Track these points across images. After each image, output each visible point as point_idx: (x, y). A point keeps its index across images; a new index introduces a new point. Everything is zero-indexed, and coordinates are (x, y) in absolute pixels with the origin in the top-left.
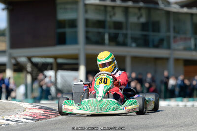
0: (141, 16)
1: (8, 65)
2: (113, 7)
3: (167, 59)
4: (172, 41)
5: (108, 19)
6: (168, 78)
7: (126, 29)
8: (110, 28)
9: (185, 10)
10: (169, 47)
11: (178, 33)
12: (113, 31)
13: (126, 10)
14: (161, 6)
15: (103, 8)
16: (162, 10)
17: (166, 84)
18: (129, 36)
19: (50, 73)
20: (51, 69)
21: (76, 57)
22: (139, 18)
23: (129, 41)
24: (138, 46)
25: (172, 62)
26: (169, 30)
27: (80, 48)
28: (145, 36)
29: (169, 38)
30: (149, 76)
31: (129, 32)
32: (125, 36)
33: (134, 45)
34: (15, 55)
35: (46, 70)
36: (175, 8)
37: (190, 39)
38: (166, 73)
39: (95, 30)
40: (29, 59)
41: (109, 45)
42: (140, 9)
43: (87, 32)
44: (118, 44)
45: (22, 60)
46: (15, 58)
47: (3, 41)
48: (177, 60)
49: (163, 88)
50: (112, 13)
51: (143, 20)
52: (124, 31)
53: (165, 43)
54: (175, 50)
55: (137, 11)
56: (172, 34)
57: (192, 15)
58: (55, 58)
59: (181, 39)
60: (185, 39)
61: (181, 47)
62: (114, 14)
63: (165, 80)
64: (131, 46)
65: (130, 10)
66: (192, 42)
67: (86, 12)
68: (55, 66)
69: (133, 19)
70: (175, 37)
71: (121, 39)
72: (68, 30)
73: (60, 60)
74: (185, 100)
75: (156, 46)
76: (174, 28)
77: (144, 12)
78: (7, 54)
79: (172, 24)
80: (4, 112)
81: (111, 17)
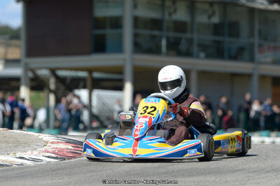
0: (213, 13)
1: (23, 81)
3: (249, 76)
4: (256, 50)
5: (167, 17)
6: (250, 103)
7: (192, 32)
8: (168, 29)
9: (276, 7)
10: (252, 60)
11: (266, 39)
12: (172, 34)
13: (192, 5)
16: (243, 6)
17: (248, 111)
18: (195, 43)
19: (83, 94)
20: (84, 87)
21: (120, 71)
22: (210, 17)
23: (195, 49)
24: (208, 56)
25: (255, 81)
26: (252, 35)
27: (126, 59)
28: (218, 42)
29: (252, 45)
30: (224, 100)
31: (195, 36)
32: (190, 41)
33: (202, 55)
34: (33, 66)
35: (78, 87)
36: (262, 4)
38: (248, 97)
39: (148, 32)
40: (53, 71)
41: (167, 54)
42: (211, 4)
43: (136, 36)
44: (180, 53)
45: (44, 73)
46: (33, 71)
47: (17, 46)
48: (263, 77)
49: (242, 116)
50: (172, 10)
51: (216, 20)
52: (188, 35)
53: (246, 54)
54: (260, 63)
55: (207, 6)
56: (256, 41)
58: (90, 71)
59: (269, 48)
60: (275, 48)
61: (269, 59)
62: (175, 11)
63: (246, 106)
64: (198, 57)
65: (198, 5)
67: (135, 6)
68: (89, 83)
69: (202, 19)
70: (260, 46)
71: (183, 46)
72: (109, 32)
73: (96, 75)
74: (274, 134)
75: (234, 58)
76: (260, 32)
77: (216, 8)
78: (22, 64)
79: (257, 27)
80: (16, 147)
81: (170, 14)
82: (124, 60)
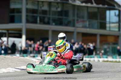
0: (59, 7)
2: (43, 2)
3: (73, 32)
4: (76, 22)
5: (40, 9)
7: (50, 15)
8: (40, 13)
9: (84, 4)
10: (74, 26)
11: (80, 18)
12: (41, 15)
13: (50, 4)
14: (70, 2)
15: (36, 2)
16: (70, 4)
18: (51, 19)
19: (5, 39)
20: (5, 37)
21: (20, 30)
22: (57, 9)
23: (51, 21)
24: (56, 24)
25: (75, 34)
26: (74, 16)
27: (23, 25)
28: (60, 19)
29: (74, 20)
31: (51, 16)
32: (49, 19)
33: (54, 24)
35: (2, 37)
36: (78, 3)
37: (86, 21)
38: (73, 41)
39: (31, 14)
41: (40, 23)
42: (58, 3)
43: (27, 16)
44: (45, 23)
48: (78, 33)
50: (42, 6)
51: (59, 9)
52: (48, 16)
54: (77, 27)
55: (56, 4)
56: (76, 18)
57: (87, 7)
58: (8, 30)
59: (81, 21)
60: (83, 21)
61: (81, 26)
64: (52, 25)
65: (52, 4)
66: (87, 23)
67: (27, 4)
68: (7, 35)
69: (54, 9)
70: (77, 20)
71: (46, 20)
72: (16, 14)
73: (10, 32)
75: (67, 25)
76: (77, 14)
77: (60, 5)
79: (76, 12)
81: (41, 7)
82: (22, 26)
